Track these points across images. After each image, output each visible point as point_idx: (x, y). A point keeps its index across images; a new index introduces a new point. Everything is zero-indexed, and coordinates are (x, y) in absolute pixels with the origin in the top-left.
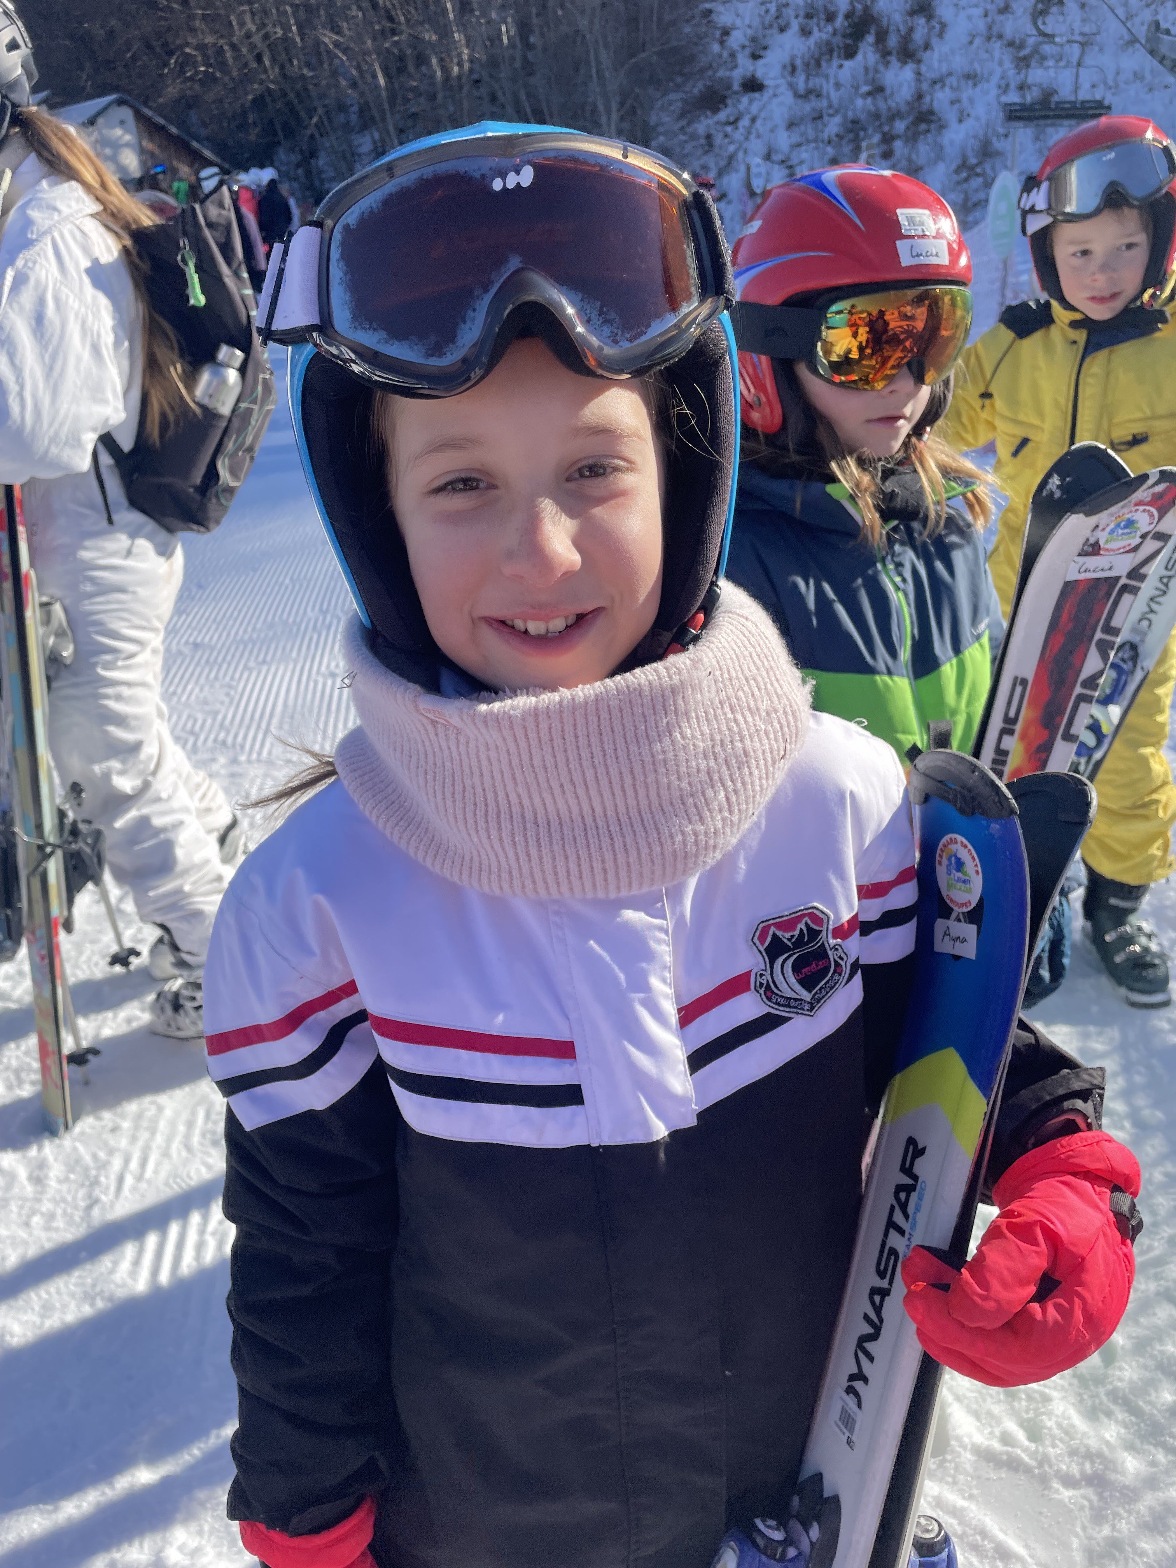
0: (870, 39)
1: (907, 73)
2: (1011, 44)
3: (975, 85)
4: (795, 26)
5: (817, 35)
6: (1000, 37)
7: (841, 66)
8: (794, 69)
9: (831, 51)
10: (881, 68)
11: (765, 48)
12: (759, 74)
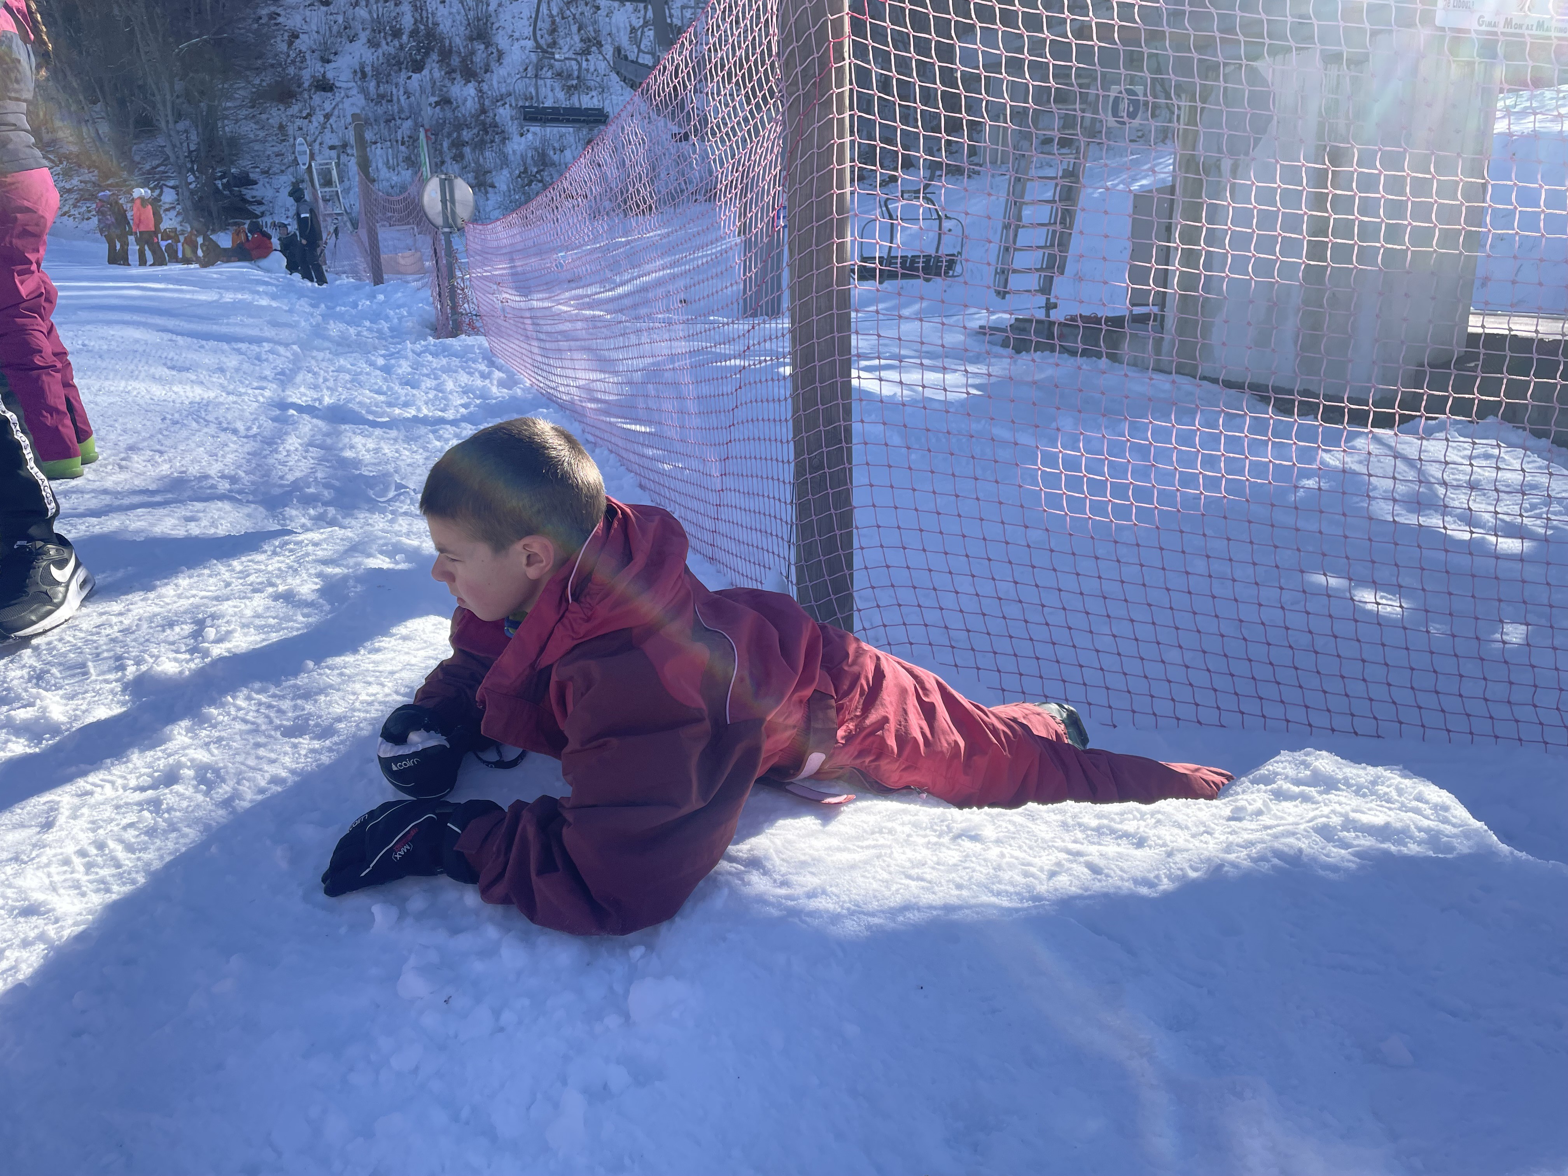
0: (435, 56)
1: (471, 90)
4: (363, 37)
5: (384, 48)
7: (410, 78)
8: (364, 75)
9: (399, 63)
10: (447, 83)
11: (335, 54)
12: (330, 75)
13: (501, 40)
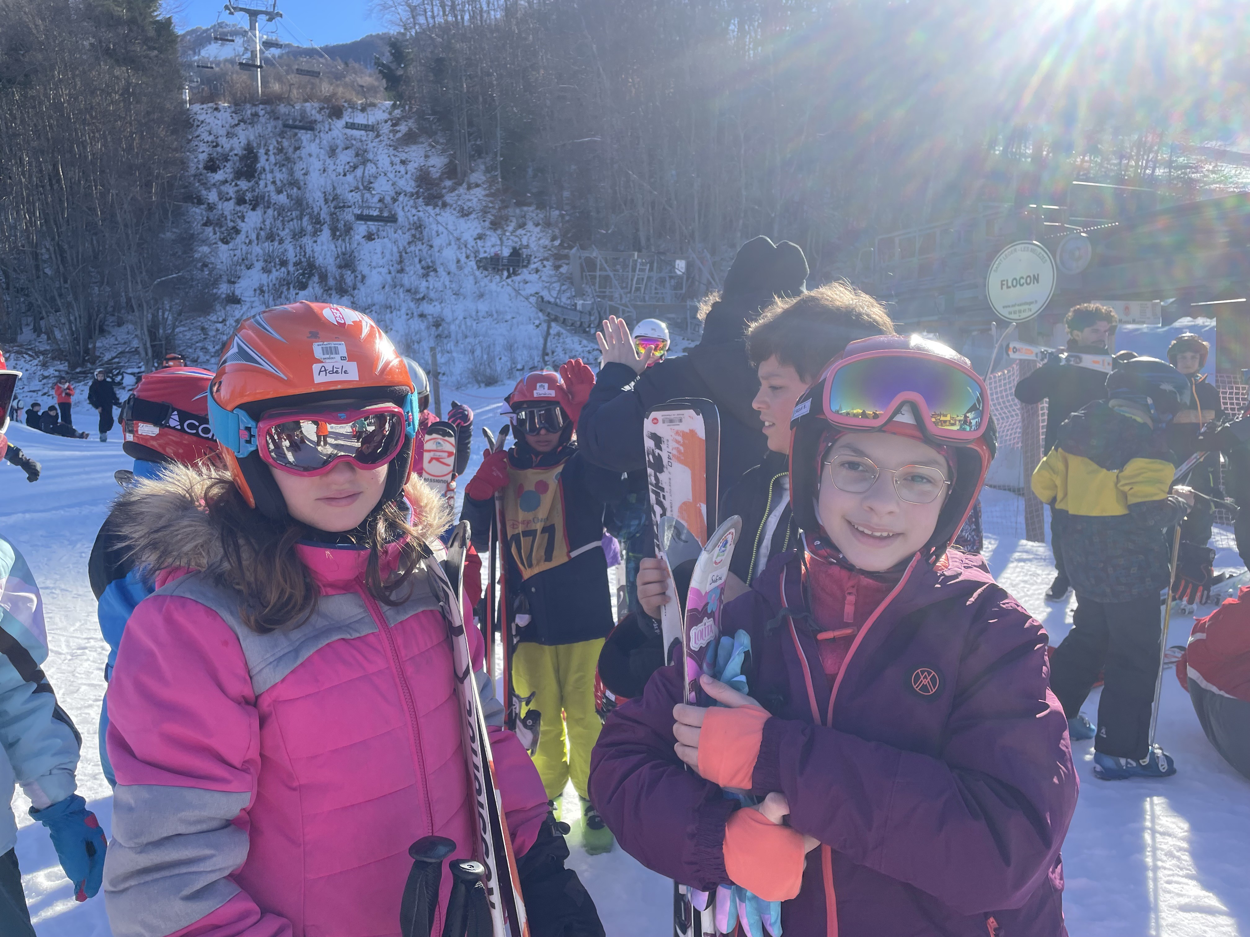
0: (316, 279)
2: (409, 291)
3: (391, 312)
4: (259, 265)
5: (275, 274)
6: (402, 286)
7: (297, 294)
8: (262, 292)
9: (288, 284)
11: (239, 278)
12: (238, 292)
13: (362, 267)
